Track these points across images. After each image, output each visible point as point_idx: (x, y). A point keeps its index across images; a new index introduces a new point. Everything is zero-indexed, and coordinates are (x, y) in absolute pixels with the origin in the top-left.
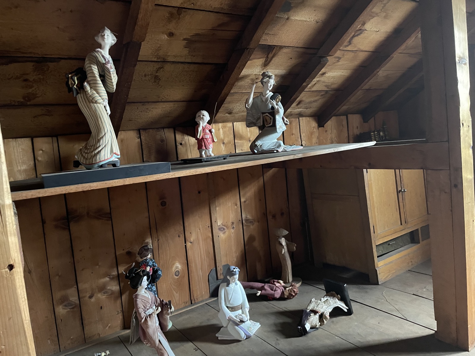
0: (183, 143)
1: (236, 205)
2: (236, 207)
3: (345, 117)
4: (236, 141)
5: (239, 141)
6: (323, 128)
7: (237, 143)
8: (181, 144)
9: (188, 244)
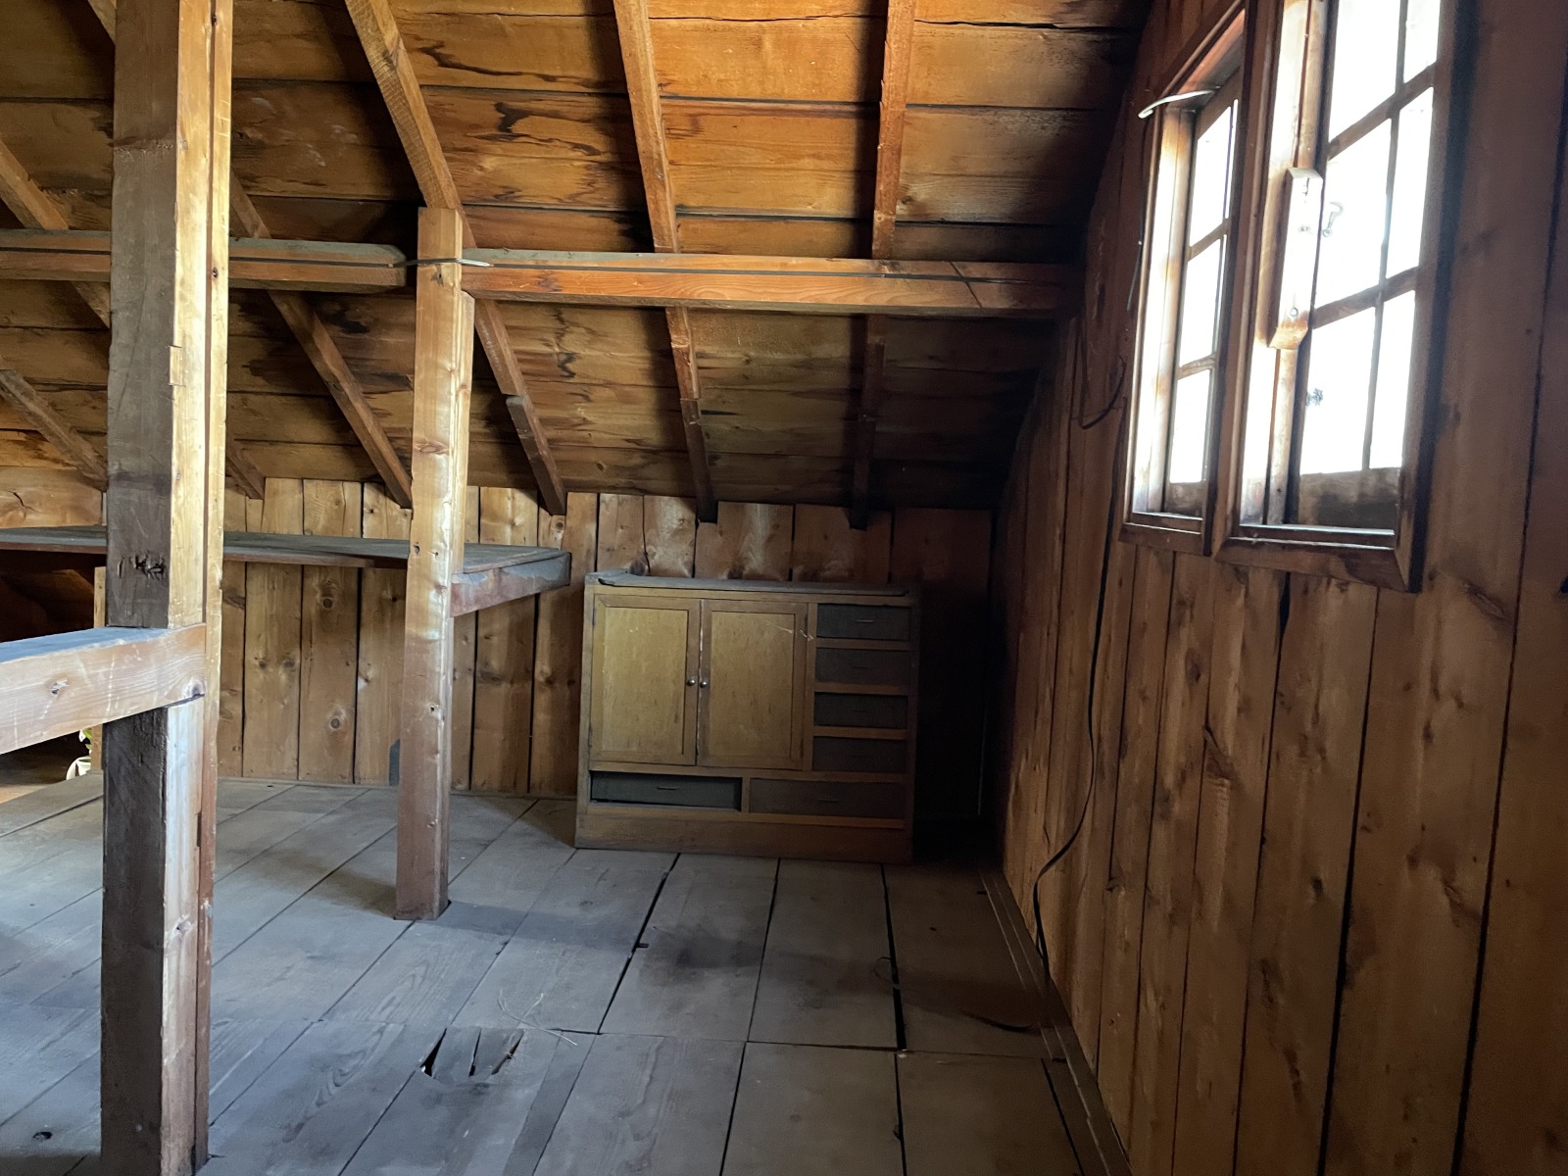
0: (376, 511)
1: (466, 639)
2: (464, 643)
3: (791, 508)
4: (482, 521)
5: (490, 523)
6: (713, 525)
7: (486, 525)
8: (372, 511)
9: (362, 684)
